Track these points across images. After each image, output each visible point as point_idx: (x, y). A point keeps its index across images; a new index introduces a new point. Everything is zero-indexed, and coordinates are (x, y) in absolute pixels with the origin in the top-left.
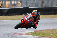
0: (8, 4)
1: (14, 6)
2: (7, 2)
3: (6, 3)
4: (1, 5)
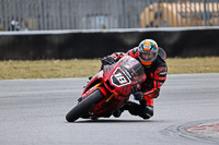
0: (181, 13)
1: (203, 22)
2: (179, 6)
3: (173, 9)
4: (156, 17)
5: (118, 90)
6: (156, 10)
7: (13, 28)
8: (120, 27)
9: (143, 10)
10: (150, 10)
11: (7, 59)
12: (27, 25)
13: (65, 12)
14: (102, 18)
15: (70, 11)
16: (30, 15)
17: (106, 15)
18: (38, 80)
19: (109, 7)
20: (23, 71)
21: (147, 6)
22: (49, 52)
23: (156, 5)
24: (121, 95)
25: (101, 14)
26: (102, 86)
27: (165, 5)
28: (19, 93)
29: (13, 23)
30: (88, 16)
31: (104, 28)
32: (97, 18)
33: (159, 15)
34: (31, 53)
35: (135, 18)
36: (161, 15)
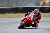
0: (49, 3)
2: (49, 1)
5: (31, 21)
6: (44, 2)
7: (11, 6)
8: (35, 6)
9: (41, 2)
10: (42, 2)
11: (10, 13)
12: (14, 5)
13: (23, 3)
14: (31, 4)
15: (24, 2)
16: (15, 3)
17: (32, 3)
18: (17, 18)
19: (33, 1)
20: (13, 16)
21: (42, 1)
22: (19, 12)
23: (44, 1)
24: (31, 22)
25: (31, 3)
26: (27, 20)
27: (46, 1)
28: (12, 21)
29: (11, 5)
30: (28, 3)
31: (32, 6)
32: (30, 4)
33: (44, 3)
34: (15, 12)
35: (39, 4)
36: (45, 3)
